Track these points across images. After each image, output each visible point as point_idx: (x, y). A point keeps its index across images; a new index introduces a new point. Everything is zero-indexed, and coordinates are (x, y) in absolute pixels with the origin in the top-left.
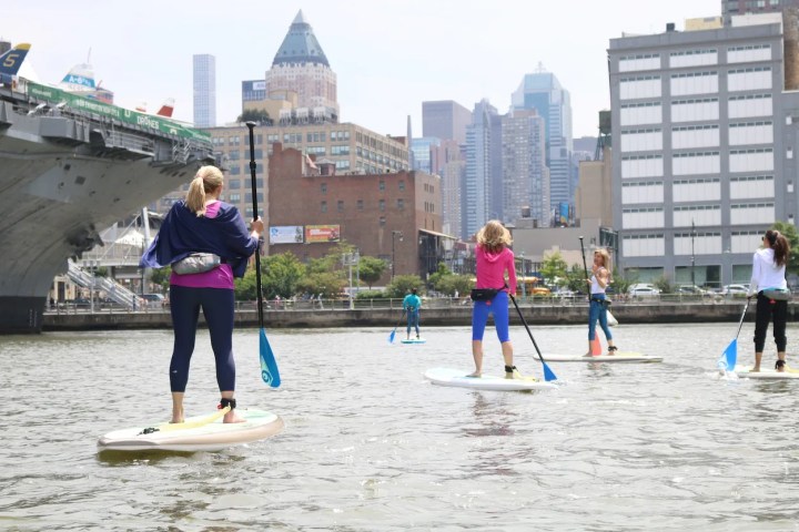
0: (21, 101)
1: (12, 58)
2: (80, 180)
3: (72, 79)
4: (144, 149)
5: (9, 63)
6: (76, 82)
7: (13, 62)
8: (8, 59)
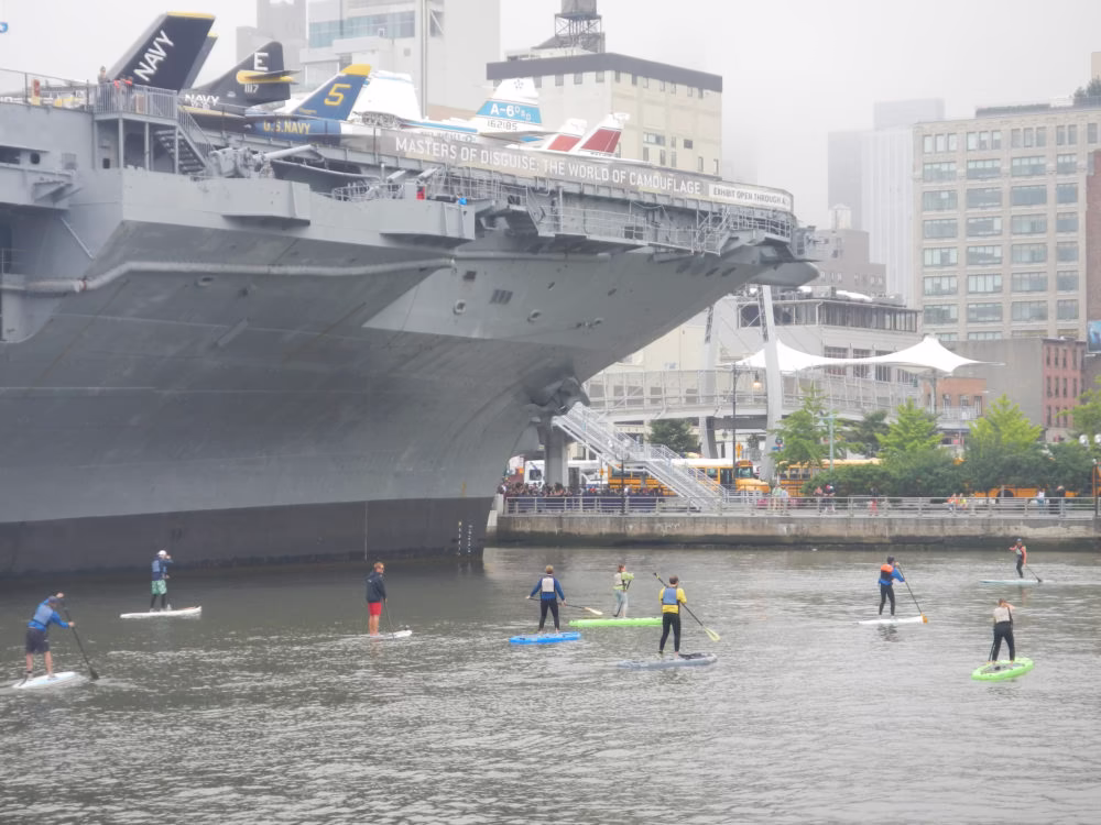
0: (368, 166)
1: (339, 90)
2: (502, 297)
3: (495, 109)
4: (629, 235)
5: (335, 99)
6: (504, 115)
7: (341, 96)
8: (332, 93)
